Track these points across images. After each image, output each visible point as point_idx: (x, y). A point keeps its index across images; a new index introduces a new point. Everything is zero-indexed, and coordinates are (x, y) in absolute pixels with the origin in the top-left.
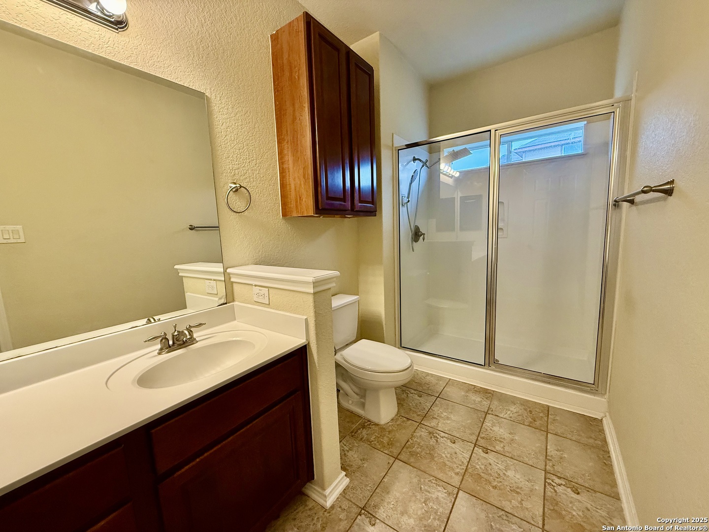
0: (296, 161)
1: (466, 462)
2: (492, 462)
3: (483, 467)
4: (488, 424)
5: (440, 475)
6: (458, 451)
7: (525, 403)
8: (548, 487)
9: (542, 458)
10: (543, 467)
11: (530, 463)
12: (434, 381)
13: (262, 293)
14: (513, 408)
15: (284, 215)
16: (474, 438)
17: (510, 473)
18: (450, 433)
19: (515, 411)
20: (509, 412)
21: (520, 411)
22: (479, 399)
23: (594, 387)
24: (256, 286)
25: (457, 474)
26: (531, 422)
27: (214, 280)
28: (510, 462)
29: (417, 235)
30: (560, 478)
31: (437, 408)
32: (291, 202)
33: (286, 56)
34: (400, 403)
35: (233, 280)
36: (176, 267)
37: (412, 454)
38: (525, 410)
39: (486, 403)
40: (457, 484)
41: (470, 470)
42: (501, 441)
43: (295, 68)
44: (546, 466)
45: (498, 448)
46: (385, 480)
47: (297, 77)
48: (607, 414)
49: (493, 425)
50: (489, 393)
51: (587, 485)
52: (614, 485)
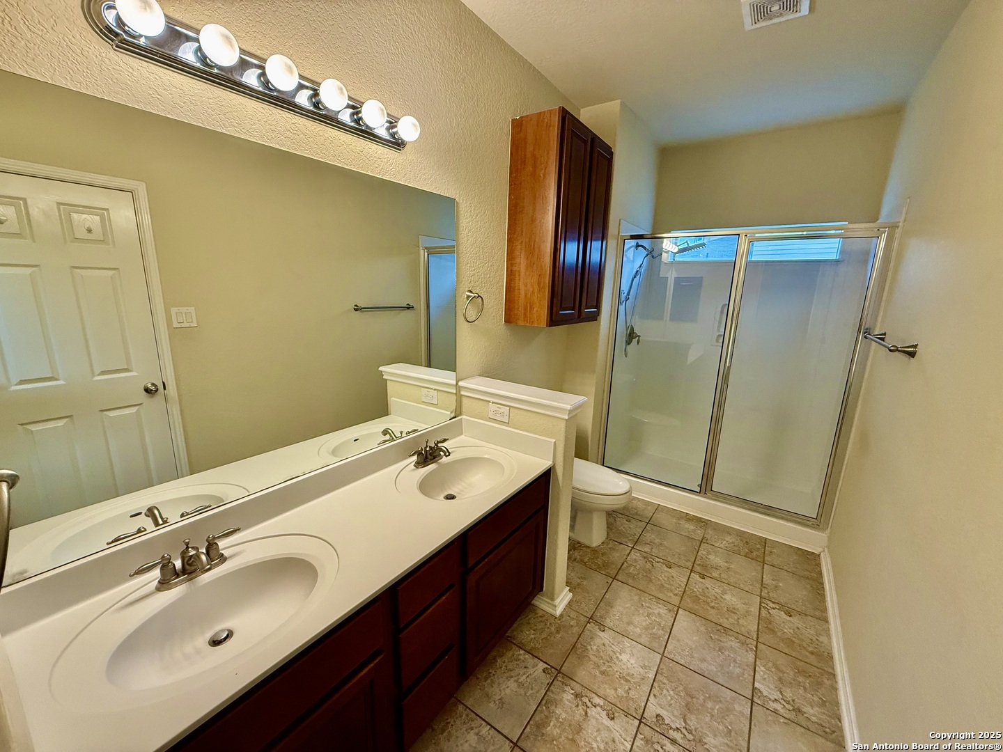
0: (530, 265)
1: (683, 585)
2: (709, 586)
3: (700, 590)
4: (702, 552)
5: (660, 596)
6: (674, 575)
7: (741, 534)
8: (762, 609)
9: (758, 586)
10: (759, 594)
11: (747, 589)
12: (641, 506)
13: (502, 410)
14: (729, 538)
15: (508, 321)
16: (690, 564)
17: (727, 597)
18: (665, 558)
19: (731, 541)
20: (725, 542)
21: (736, 542)
22: (692, 527)
23: (817, 521)
24: (493, 403)
25: (676, 595)
26: (747, 553)
27: (435, 390)
28: (726, 587)
29: (631, 336)
30: (774, 603)
31: (648, 535)
32: (518, 308)
33: (530, 149)
34: (610, 527)
35: (462, 393)
36: (381, 369)
37: (629, 575)
38: (742, 541)
39: (700, 532)
40: (677, 604)
41: (688, 592)
42: (717, 569)
43: (541, 164)
44: (761, 592)
45: (715, 574)
46: (607, 596)
47: (542, 175)
48: (826, 550)
49: (709, 553)
50: (703, 522)
51: (799, 610)
52: (825, 610)
